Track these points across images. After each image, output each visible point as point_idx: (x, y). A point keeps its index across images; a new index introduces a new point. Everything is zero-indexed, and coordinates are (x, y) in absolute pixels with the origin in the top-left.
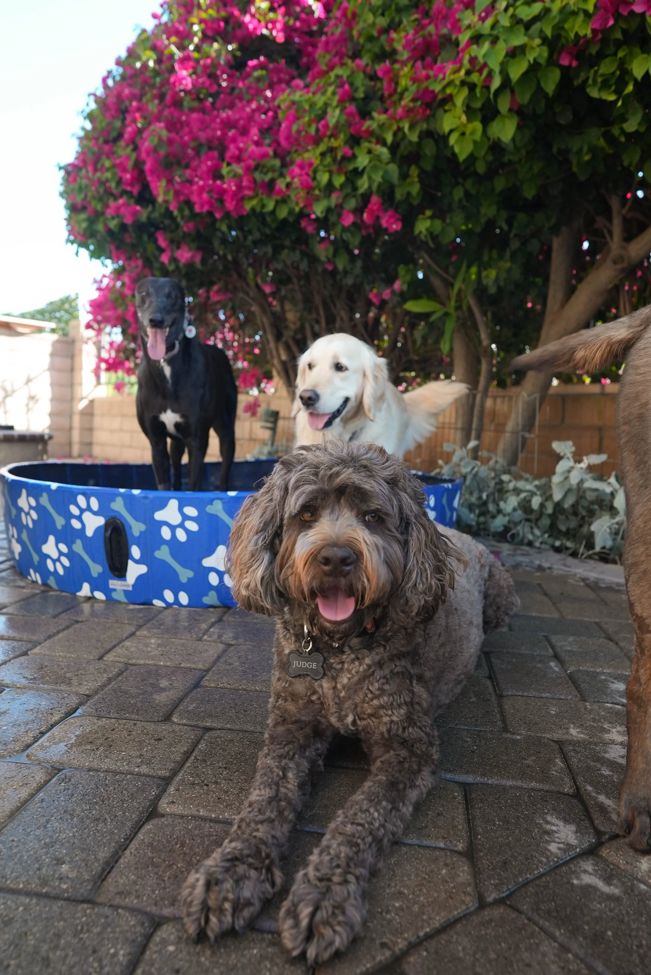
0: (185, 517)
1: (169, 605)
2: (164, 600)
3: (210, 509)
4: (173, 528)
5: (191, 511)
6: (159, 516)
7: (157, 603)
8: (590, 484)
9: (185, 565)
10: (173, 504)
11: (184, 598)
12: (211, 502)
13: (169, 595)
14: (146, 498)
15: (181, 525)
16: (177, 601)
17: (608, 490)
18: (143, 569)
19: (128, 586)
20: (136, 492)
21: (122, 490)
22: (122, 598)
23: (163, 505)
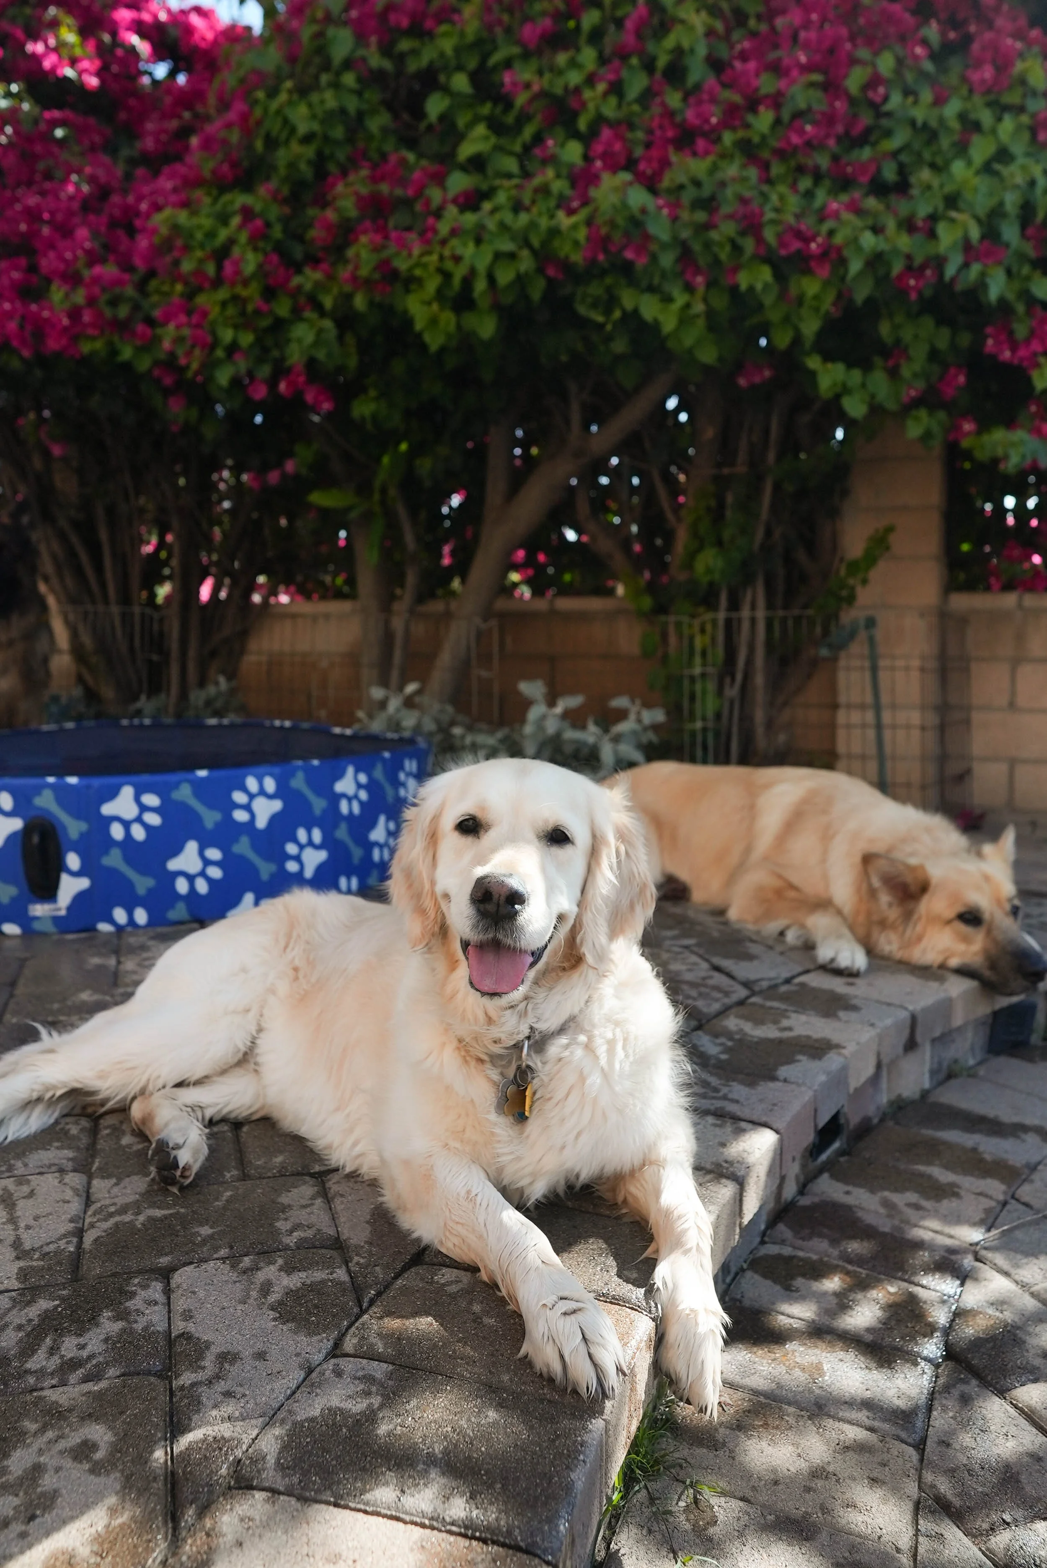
0: (143, 808)
1: (120, 929)
2: (112, 921)
3: (176, 795)
4: (126, 825)
5: (151, 800)
6: (107, 809)
7: (104, 927)
8: (571, 734)
9: (143, 871)
10: (127, 792)
11: (141, 916)
12: (177, 786)
13: (120, 915)
14: (88, 787)
15: (139, 820)
16: (131, 922)
17: (591, 740)
18: (84, 883)
19: (59, 909)
20: (73, 780)
21: (51, 780)
22: (49, 928)
23: (112, 794)
